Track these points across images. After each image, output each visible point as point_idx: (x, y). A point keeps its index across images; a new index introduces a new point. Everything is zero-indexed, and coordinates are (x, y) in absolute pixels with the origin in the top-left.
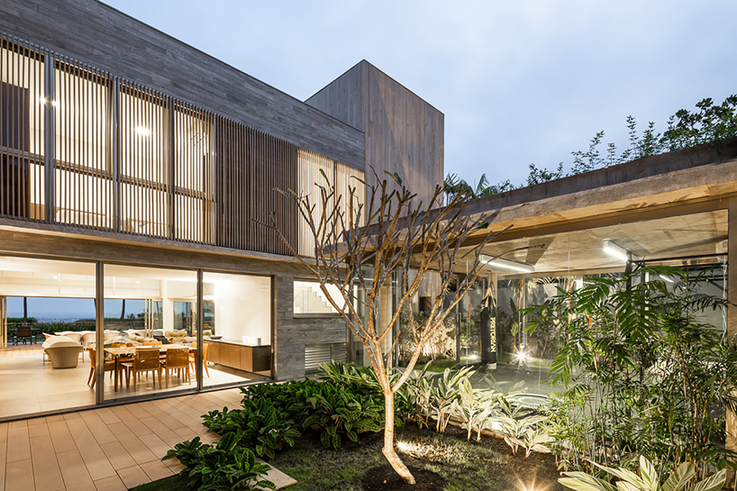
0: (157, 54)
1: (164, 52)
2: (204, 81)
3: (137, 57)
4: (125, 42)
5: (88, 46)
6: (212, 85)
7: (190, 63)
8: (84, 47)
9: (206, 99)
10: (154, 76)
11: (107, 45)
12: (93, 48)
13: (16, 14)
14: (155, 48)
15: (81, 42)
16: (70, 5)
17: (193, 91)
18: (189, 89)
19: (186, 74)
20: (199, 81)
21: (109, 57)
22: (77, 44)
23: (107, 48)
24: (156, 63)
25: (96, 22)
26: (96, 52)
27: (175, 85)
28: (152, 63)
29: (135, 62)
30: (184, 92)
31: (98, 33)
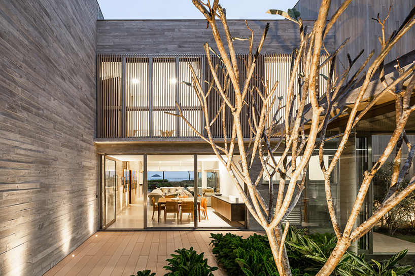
0: (170, 33)
1: (173, 30)
2: (197, 37)
3: (161, 40)
4: (155, 34)
5: (138, 45)
6: (201, 37)
7: (187, 30)
8: (137, 47)
9: (197, 47)
10: (169, 46)
11: (147, 41)
12: (141, 45)
13: (112, 44)
14: (169, 30)
15: (136, 44)
16: (131, 29)
17: (190, 46)
18: (187, 46)
19: (185, 38)
20: (193, 38)
21: (148, 46)
22: (134, 47)
23: (147, 42)
24: (170, 38)
25: (142, 31)
26: (142, 46)
27: (180, 47)
28: (168, 40)
29: (159, 43)
30: (184, 49)
31: (143, 36)
